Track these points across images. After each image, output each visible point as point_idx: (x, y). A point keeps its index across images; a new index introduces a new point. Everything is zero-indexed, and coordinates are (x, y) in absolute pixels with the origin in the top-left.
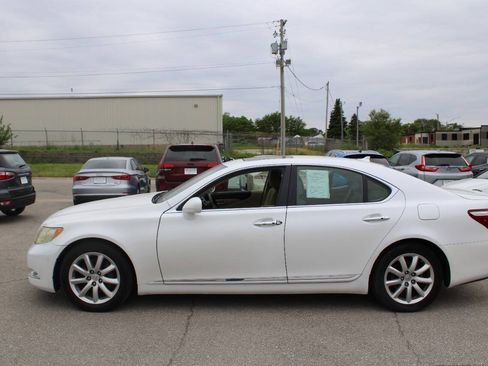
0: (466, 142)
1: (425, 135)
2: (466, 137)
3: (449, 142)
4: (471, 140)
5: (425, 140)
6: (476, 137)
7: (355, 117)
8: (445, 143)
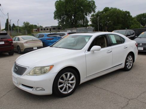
0: (48, 31)
1: (36, 29)
2: (48, 29)
3: (43, 31)
4: (49, 30)
5: (36, 30)
6: (50, 29)
7: (13, 24)
8: (42, 31)
